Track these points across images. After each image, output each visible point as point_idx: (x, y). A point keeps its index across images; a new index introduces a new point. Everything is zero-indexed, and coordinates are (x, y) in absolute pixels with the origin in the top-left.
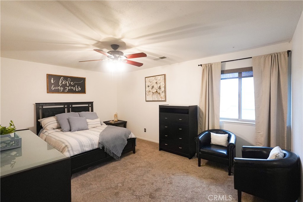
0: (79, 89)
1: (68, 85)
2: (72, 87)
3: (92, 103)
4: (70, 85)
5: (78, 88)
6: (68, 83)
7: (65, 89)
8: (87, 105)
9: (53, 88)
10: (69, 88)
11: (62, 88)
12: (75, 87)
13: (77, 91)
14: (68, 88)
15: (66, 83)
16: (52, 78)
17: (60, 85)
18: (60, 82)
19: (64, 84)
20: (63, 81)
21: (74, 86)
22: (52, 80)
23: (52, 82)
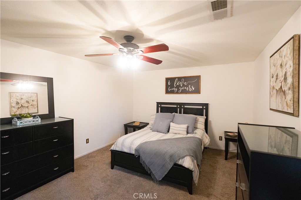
0: (193, 89)
1: (181, 86)
2: (185, 87)
3: (207, 105)
4: (184, 85)
5: (191, 88)
6: (182, 83)
7: (178, 90)
8: (201, 107)
9: (169, 90)
10: (183, 89)
11: (176, 89)
12: (189, 87)
13: (190, 91)
14: (181, 89)
15: (180, 84)
16: (169, 81)
17: (175, 86)
18: (175, 84)
19: (178, 85)
20: (177, 83)
21: (187, 86)
22: (169, 82)
23: (169, 84)
